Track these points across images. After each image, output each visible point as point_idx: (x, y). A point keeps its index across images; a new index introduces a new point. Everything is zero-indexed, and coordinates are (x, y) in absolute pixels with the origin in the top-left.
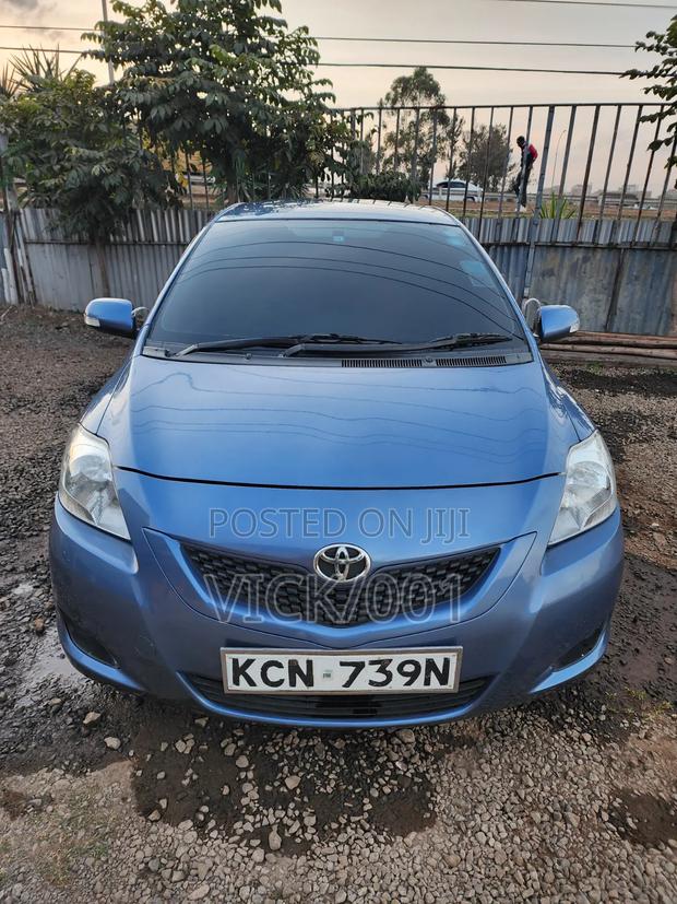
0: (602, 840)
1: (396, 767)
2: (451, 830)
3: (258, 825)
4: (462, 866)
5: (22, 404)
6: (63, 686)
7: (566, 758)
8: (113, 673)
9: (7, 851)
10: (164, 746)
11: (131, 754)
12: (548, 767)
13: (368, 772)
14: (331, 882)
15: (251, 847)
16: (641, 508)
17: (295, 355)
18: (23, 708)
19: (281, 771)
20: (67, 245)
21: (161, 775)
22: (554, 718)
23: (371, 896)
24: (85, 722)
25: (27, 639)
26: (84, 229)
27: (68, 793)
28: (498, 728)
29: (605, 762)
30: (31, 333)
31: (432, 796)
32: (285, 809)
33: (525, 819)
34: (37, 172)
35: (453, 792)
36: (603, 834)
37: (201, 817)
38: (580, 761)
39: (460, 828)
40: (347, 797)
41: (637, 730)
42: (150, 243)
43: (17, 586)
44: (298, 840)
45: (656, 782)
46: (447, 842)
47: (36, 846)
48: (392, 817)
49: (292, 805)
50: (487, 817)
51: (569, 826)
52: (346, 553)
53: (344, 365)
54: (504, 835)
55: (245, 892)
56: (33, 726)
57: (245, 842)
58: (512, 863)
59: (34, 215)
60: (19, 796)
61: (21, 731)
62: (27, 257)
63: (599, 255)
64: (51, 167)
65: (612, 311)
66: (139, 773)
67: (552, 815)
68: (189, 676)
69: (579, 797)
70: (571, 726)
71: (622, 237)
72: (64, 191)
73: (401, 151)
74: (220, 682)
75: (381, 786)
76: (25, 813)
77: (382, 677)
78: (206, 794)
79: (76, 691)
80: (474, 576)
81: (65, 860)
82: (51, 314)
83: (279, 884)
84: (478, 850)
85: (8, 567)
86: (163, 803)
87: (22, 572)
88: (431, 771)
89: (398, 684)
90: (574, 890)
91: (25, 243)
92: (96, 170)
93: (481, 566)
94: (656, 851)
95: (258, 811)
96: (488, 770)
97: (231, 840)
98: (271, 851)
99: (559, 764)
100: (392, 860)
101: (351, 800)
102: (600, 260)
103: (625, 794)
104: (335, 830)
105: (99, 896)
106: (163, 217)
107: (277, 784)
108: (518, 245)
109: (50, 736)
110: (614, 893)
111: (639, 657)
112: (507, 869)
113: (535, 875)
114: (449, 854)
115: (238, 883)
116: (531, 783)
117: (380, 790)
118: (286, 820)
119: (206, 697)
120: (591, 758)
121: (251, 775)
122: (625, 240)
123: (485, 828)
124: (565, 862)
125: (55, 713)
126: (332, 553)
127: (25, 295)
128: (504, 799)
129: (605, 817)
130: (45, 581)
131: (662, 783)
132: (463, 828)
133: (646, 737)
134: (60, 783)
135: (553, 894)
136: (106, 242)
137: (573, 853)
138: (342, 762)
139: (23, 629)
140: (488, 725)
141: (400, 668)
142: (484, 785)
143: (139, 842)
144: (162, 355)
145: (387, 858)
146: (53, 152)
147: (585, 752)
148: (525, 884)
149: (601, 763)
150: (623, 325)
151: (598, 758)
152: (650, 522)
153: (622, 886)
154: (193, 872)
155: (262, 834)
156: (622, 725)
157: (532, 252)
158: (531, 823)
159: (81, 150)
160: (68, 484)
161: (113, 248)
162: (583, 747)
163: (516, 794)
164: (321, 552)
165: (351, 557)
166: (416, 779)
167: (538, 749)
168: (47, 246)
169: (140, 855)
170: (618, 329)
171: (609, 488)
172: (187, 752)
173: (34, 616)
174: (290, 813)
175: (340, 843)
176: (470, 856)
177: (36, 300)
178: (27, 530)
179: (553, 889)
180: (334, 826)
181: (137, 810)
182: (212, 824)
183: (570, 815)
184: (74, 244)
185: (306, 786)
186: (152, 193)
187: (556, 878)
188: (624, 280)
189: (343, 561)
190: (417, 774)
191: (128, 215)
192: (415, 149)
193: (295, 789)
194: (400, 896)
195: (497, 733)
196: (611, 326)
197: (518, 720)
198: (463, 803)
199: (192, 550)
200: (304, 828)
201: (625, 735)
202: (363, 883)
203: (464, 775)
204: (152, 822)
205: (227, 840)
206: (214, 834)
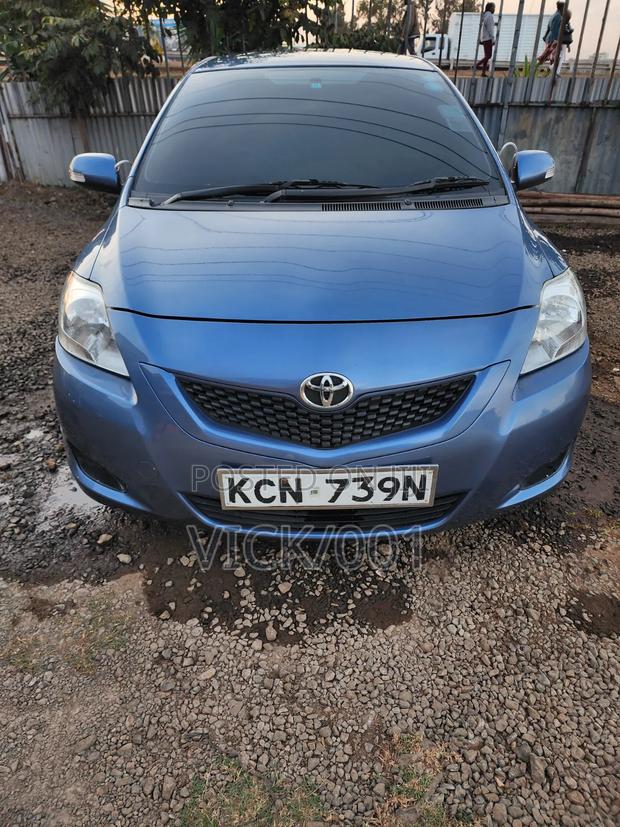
0: (560, 631)
1: (376, 575)
2: (426, 623)
3: (256, 621)
4: (435, 651)
5: (19, 273)
6: (78, 514)
7: (528, 565)
8: (120, 497)
9: (37, 646)
10: (170, 561)
11: (141, 567)
12: (512, 573)
13: (351, 579)
14: (321, 665)
15: (250, 639)
16: (603, 355)
17: (276, 200)
18: (43, 532)
19: (274, 578)
20: (50, 119)
21: (169, 584)
22: (518, 534)
23: (356, 675)
24: (99, 542)
25: (42, 476)
26: (64, 101)
27: (88, 599)
28: (467, 542)
29: (564, 568)
30: (21, 209)
31: (408, 597)
32: (280, 609)
33: (491, 614)
34: (15, 44)
35: (427, 593)
36: (561, 626)
37: (206, 616)
38: (541, 568)
39: (433, 622)
40: (334, 598)
41: (593, 543)
42: (129, 114)
43: (29, 432)
44: (291, 633)
45: (610, 584)
46: (422, 633)
47: (62, 641)
48: (373, 614)
49: (285, 606)
50: (457, 612)
51: (530, 619)
52: (331, 382)
53: (325, 208)
54: (473, 627)
55: (247, 673)
56: (53, 545)
57: (245, 635)
58: (479, 649)
59: (15, 88)
60: (45, 602)
61: (42, 550)
62: (12, 132)
63: (571, 114)
64: (28, 37)
65: (582, 173)
66: (150, 582)
67: (515, 611)
68: (189, 496)
69: (540, 596)
70: (533, 540)
71: (594, 96)
72: (43, 62)
73: (374, 20)
74: (218, 500)
75: (363, 590)
76: (51, 615)
77: (364, 493)
78: (209, 598)
79: (89, 517)
80: (450, 402)
81: (88, 652)
82: (39, 189)
83: (276, 667)
84: (449, 639)
85: (19, 416)
86: (172, 606)
87: (32, 420)
88: (407, 577)
89: (379, 499)
90: (535, 670)
91: (9, 118)
92: (75, 40)
93: (457, 392)
94: (608, 640)
95: (255, 611)
96: (459, 576)
97: (233, 633)
98: (268, 641)
99: (523, 570)
100: (374, 647)
101: (336, 601)
102: (572, 120)
103: (582, 595)
104: (323, 625)
105: (120, 679)
106: (140, 87)
107: (271, 589)
108: (492, 106)
109: (69, 554)
110: (571, 673)
111: (597, 482)
112: (475, 653)
113: (500, 658)
114: (424, 642)
115: (240, 666)
116: (496, 586)
117: (363, 592)
118: (280, 617)
119: (206, 515)
120: (551, 565)
121: (248, 583)
122: (597, 98)
123: (455, 621)
124: (527, 649)
125: (71, 535)
126: (317, 381)
127: (14, 172)
128: (472, 599)
129: (563, 612)
130: (53, 427)
131: (615, 585)
132: (436, 622)
133: (601, 548)
134: (80, 591)
135: (516, 674)
136: (86, 115)
137: (534, 641)
138: (328, 571)
139: (38, 467)
140: (459, 540)
141: (381, 485)
142: (454, 588)
143: (152, 636)
144: (147, 205)
145: (369, 646)
146: (29, 22)
147: (546, 561)
148: (492, 665)
149: (560, 569)
150: (591, 187)
151: (557, 565)
152: (611, 367)
153: (578, 667)
154: (201, 658)
155: (260, 629)
156: (579, 538)
157: (505, 112)
158: (497, 618)
159: (58, 19)
160: (66, 327)
161: (94, 120)
162: (544, 557)
163: (483, 594)
164: (307, 381)
165: (335, 385)
166: (394, 584)
167: (503, 559)
168: (29, 120)
169: (154, 646)
170: (587, 190)
171: (580, 322)
172: (191, 565)
173: (47, 456)
174: (284, 611)
175: (328, 635)
176: (443, 643)
177: (24, 177)
178: (33, 384)
179: (516, 670)
180: (323, 621)
181: (150, 611)
182: (216, 621)
183: (532, 611)
184: (55, 118)
185: (297, 591)
186: (130, 62)
187: (519, 661)
188: (595, 140)
189: (327, 389)
190: (395, 579)
191: (106, 86)
192: (388, 18)
193: (287, 593)
194: (381, 675)
195: (466, 546)
196: (580, 188)
197: (485, 536)
198: (436, 602)
199: (186, 382)
200: (296, 623)
201: (582, 546)
202: (349, 665)
203: (437, 580)
204: (163, 620)
205: (230, 634)
206: (218, 629)
